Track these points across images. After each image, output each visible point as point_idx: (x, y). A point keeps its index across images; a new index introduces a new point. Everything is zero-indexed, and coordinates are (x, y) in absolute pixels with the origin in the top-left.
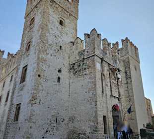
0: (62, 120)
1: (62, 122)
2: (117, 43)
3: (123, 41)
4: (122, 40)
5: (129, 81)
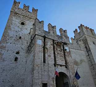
2: (76, 30)
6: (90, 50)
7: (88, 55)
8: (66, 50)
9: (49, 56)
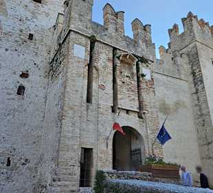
0: (23, 161)
1: (23, 164)
2: (176, 27)
3: (184, 20)
4: (182, 19)
5: (200, 88)
6: (202, 81)
7: (194, 91)
8: (143, 75)
9: (102, 87)
